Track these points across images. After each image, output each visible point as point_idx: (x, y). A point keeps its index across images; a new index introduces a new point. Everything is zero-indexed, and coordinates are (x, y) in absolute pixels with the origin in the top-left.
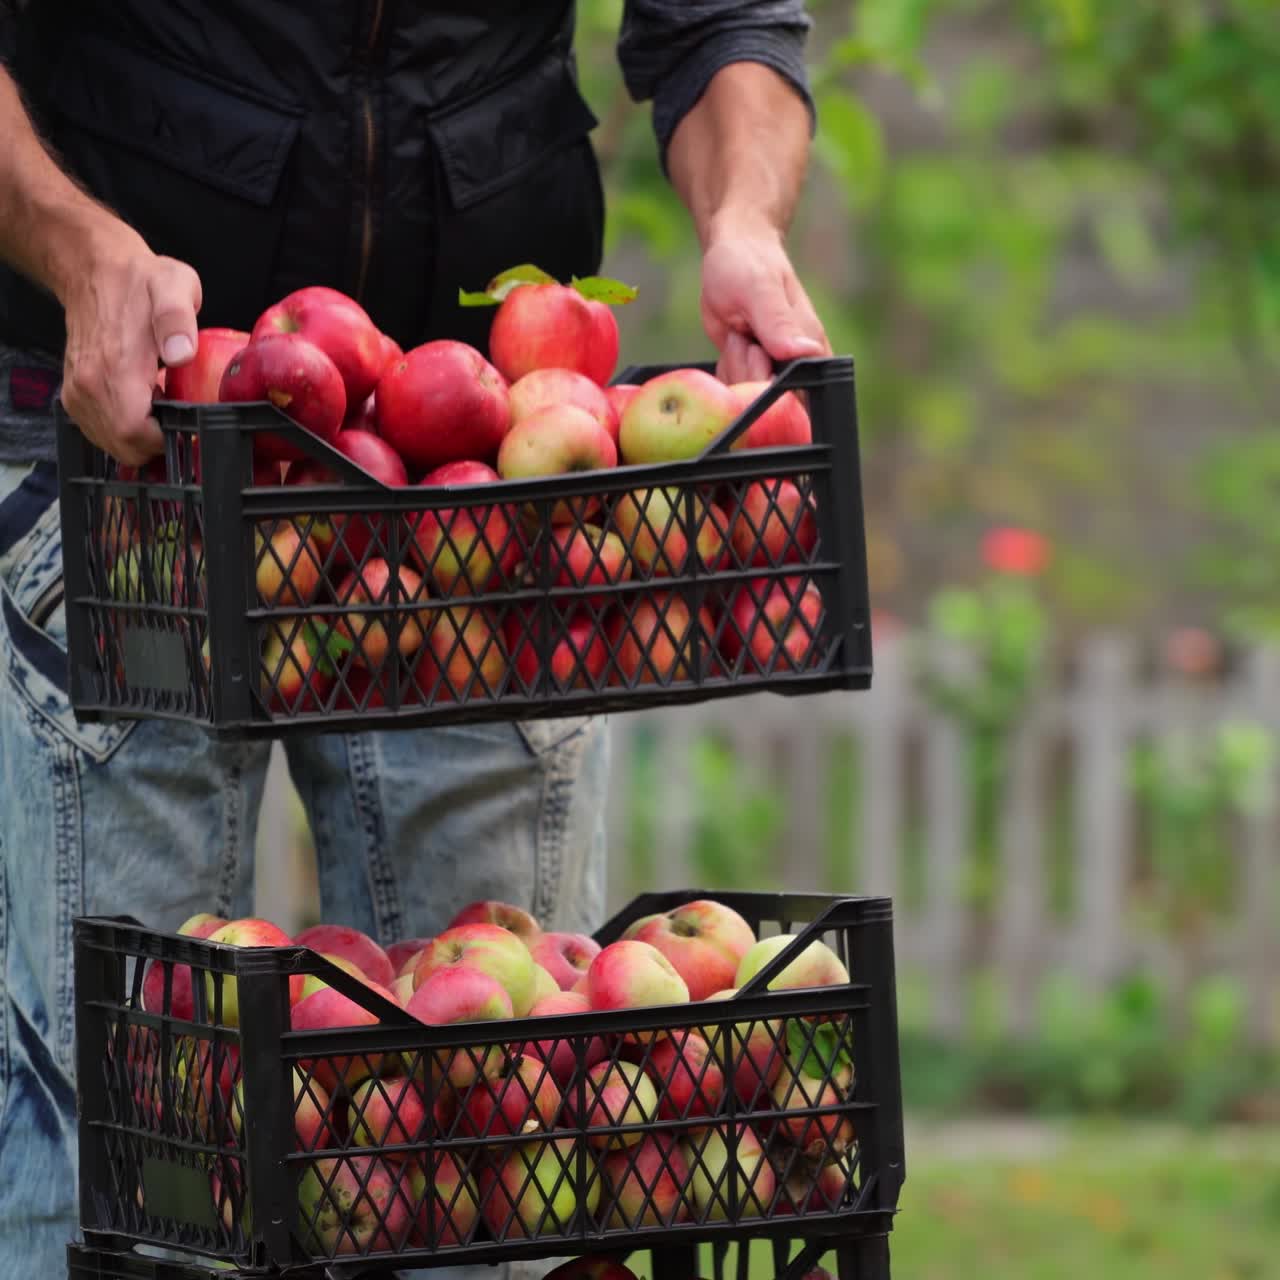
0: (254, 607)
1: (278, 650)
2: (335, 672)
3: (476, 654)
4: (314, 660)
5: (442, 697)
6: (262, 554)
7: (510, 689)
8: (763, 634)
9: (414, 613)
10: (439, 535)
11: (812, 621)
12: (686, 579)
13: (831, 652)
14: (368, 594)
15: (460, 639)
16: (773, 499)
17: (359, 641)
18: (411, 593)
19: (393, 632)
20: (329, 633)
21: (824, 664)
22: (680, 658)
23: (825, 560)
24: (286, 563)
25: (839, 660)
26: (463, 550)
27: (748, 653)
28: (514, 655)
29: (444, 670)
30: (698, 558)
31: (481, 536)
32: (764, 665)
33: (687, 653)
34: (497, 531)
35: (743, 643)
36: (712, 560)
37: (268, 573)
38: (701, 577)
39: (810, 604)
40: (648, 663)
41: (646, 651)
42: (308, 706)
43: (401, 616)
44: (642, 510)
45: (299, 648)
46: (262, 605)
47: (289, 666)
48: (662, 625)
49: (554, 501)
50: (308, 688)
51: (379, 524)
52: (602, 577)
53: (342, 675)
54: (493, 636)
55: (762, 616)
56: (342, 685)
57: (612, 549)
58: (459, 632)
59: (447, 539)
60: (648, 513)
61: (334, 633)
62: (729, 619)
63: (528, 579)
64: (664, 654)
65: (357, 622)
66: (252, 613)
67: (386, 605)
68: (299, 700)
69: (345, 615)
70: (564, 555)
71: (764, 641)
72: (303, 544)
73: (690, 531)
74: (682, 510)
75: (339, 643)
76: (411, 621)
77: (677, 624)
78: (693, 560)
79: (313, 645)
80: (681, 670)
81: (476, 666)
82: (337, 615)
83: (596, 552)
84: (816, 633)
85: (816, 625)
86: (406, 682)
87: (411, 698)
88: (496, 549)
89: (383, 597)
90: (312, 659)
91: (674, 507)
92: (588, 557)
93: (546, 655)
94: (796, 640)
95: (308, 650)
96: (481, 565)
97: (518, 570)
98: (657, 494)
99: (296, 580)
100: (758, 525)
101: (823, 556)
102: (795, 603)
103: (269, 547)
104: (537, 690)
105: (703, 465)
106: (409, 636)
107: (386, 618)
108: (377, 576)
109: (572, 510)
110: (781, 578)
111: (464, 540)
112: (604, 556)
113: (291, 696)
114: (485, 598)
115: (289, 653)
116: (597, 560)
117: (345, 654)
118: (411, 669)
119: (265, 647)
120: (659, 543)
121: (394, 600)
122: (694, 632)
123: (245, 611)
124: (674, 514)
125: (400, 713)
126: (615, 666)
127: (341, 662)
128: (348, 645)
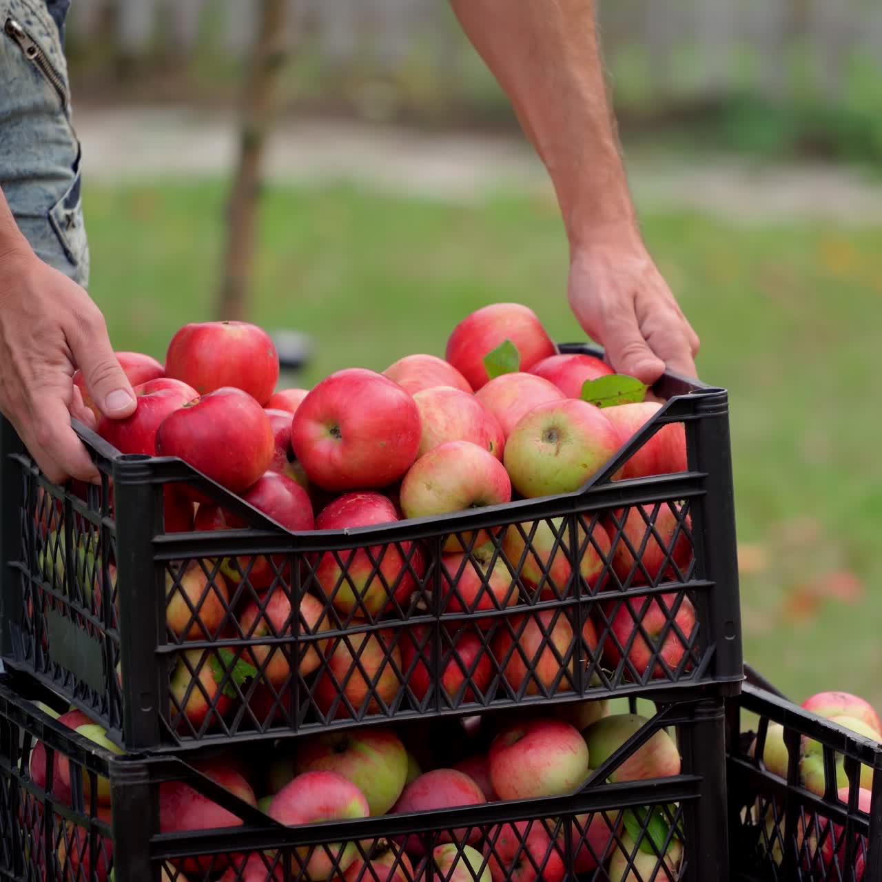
0: (163, 643)
1: (186, 677)
2: (239, 697)
3: (371, 674)
4: (220, 686)
5: (339, 716)
6: (172, 593)
7: (405, 705)
8: (640, 645)
9: (314, 643)
10: (338, 573)
11: (687, 632)
12: (570, 600)
13: (703, 663)
14: (270, 629)
15: (357, 663)
16: (651, 524)
17: (262, 668)
18: (311, 624)
19: (294, 659)
20: (235, 662)
21: (698, 671)
22: (564, 672)
23: (699, 578)
24: (195, 602)
25: (711, 670)
26: (360, 586)
27: (626, 663)
28: (407, 674)
29: (341, 690)
30: (582, 581)
31: (377, 571)
32: (641, 675)
33: (571, 667)
34: (391, 566)
35: (622, 656)
36: (593, 581)
37: (177, 611)
38: (584, 598)
39: (685, 617)
40: (533, 676)
41: (531, 667)
42: (215, 729)
43: (302, 645)
44: (528, 540)
45: (206, 677)
46: (171, 640)
47: (196, 692)
48: (547, 642)
49: (446, 536)
50: (214, 712)
51: (282, 565)
52: (491, 604)
53: (246, 699)
54: (388, 659)
55: (640, 630)
56: (246, 709)
57: (501, 578)
58: (356, 657)
59: (345, 576)
60: (534, 543)
61: (240, 661)
62: (610, 634)
63: (422, 606)
64: (548, 669)
65: (262, 651)
66: (162, 649)
67: (288, 637)
68: (206, 724)
69: (249, 647)
70: (454, 584)
71: (642, 653)
72: (211, 585)
73: (574, 557)
74: (566, 539)
75: (244, 671)
76: (311, 649)
77: (562, 640)
78: (577, 583)
79: (219, 673)
80: (564, 681)
81: (371, 685)
82: (242, 647)
83: (484, 580)
84: (690, 646)
85: (691, 635)
86: (306, 704)
87: (311, 718)
88: (390, 581)
89: (285, 631)
90: (218, 685)
91: (558, 535)
92: (478, 585)
93: (437, 673)
94: (672, 651)
95: (214, 678)
96: (377, 594)
97: (413, 598)
98: (543, 524)
99: (203, 616)
100: (637, 548)
101: (697, 574)
102: (670, 616)
103: (178, 587)
104: (429, 705)
105: (587, 497)
106: (309, 661)
107: (288, 647)
108: (280, 610)
109: (462, 543)
110: (658, 595)
111: (361, 576)
112: (492, 583)
113: (197, 720)
114: (381, 625)
115: (196, 682)
116: (486, 588)
117: (249, 678)
118: (310, 692)
119: (174, 676)
120: (545, 571)
121: (295, 632)
122: (578, 647)
123: (155, 647)
124: (559, 542)
125: (300, 733)
126: (501, 679)
127: (245, 687)
128: (252, 672)
